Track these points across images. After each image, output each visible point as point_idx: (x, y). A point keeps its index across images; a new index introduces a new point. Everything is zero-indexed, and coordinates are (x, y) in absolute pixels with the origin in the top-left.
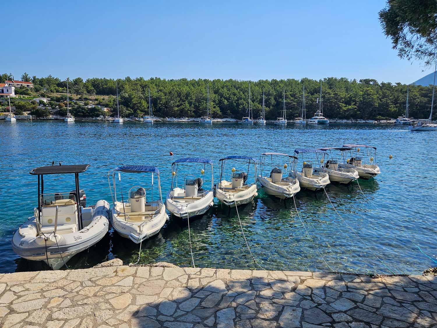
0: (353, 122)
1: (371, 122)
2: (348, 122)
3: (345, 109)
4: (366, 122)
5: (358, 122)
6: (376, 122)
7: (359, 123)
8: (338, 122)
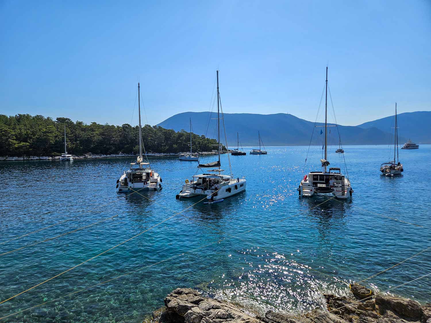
0: (25, 159)
1: (45, 158)
2: (19, 159)
3: (16, 146)
4: (40, 159)
5: (30, 159)
6: (50, 158)
7: (32, 160)
8: (8, 159)
